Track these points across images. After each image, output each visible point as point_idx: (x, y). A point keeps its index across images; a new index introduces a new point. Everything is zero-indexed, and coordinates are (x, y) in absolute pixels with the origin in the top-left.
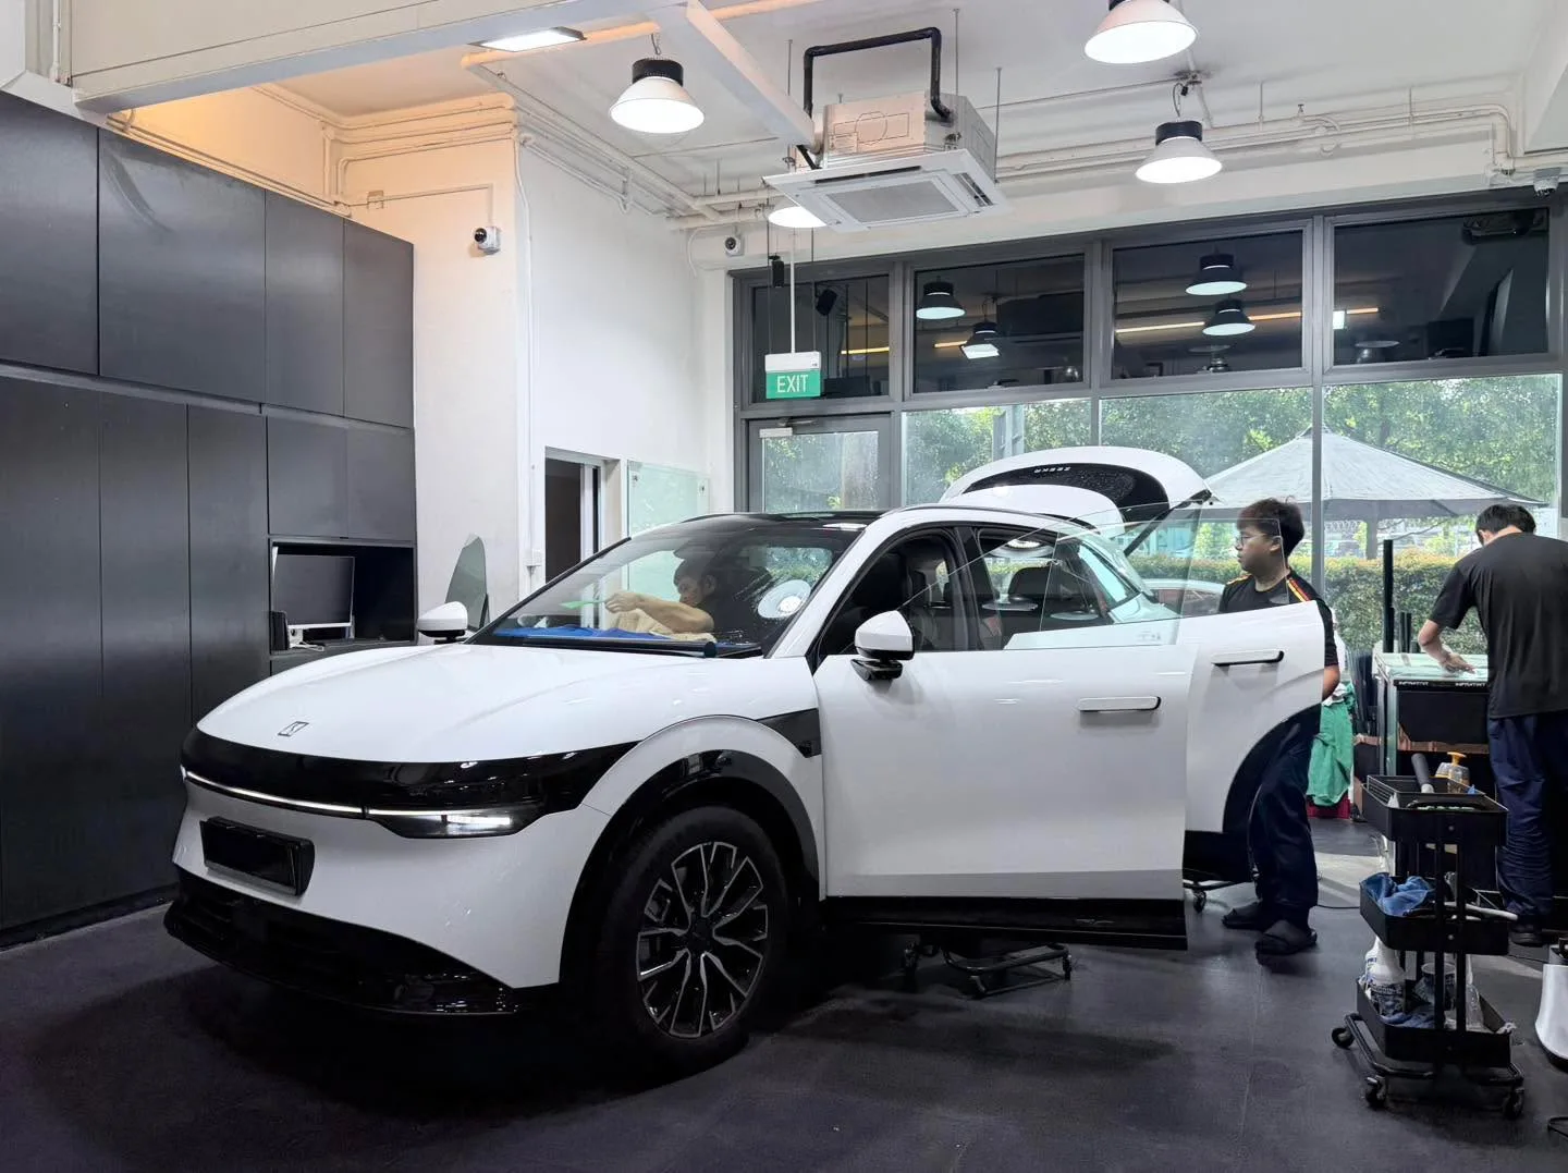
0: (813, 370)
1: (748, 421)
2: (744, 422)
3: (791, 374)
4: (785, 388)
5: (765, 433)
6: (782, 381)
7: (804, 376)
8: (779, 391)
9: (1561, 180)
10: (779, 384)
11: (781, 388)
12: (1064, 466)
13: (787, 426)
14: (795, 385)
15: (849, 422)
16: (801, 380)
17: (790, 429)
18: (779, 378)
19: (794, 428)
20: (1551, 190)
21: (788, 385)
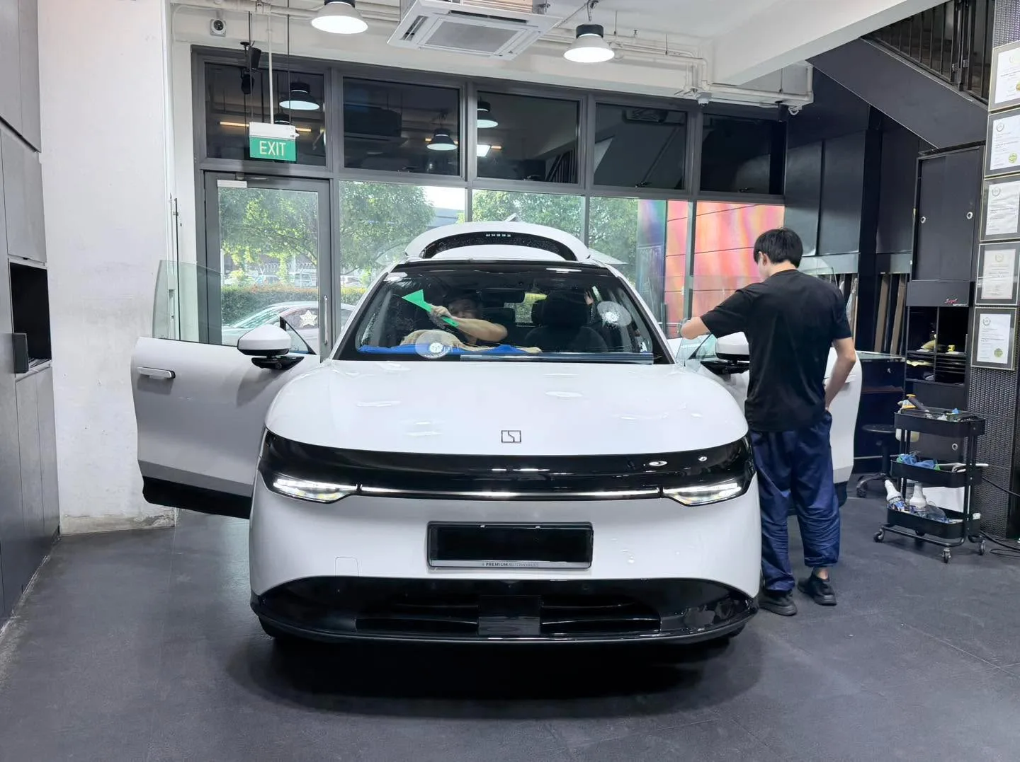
0: (290, 140)
1: (205, 171)
2: (202, 172)
3: (272, 140)
4: (267, 150)
5: (221, 183)
6: (263, 145)
7: (283, 144)
8: (261, 153)
9: (712, 100)
10: (261, 148)
11: (263, 150)
12: (507, 233)
13: (244, 180)
14: (275, 148)
15: (294, 183)
16: (280, 146)
17: (245, 183)
18: (261, 142)
19: (249, 182)
20: (706, 104)
21: (269, 148)
